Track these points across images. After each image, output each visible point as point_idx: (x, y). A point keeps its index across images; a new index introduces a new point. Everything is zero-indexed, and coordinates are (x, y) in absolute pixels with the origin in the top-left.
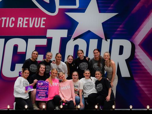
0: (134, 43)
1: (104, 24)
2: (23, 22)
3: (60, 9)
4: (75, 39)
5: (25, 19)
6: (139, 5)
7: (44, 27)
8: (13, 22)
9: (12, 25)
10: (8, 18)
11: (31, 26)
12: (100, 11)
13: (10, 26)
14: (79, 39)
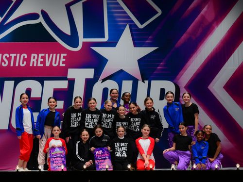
0: (179, 86)
1: (139, 61)
2: (37, 60)
3: (84, 43)
4: (104, 80)
5: (40, 55)
6: (184, 37)
7: (64, 65)
8: (24, 60)
9: (23, 63)
10: (18, 55)
11: (48, 64)
12: (135, 45)
13: (22, 65)
14: (108, 81)
